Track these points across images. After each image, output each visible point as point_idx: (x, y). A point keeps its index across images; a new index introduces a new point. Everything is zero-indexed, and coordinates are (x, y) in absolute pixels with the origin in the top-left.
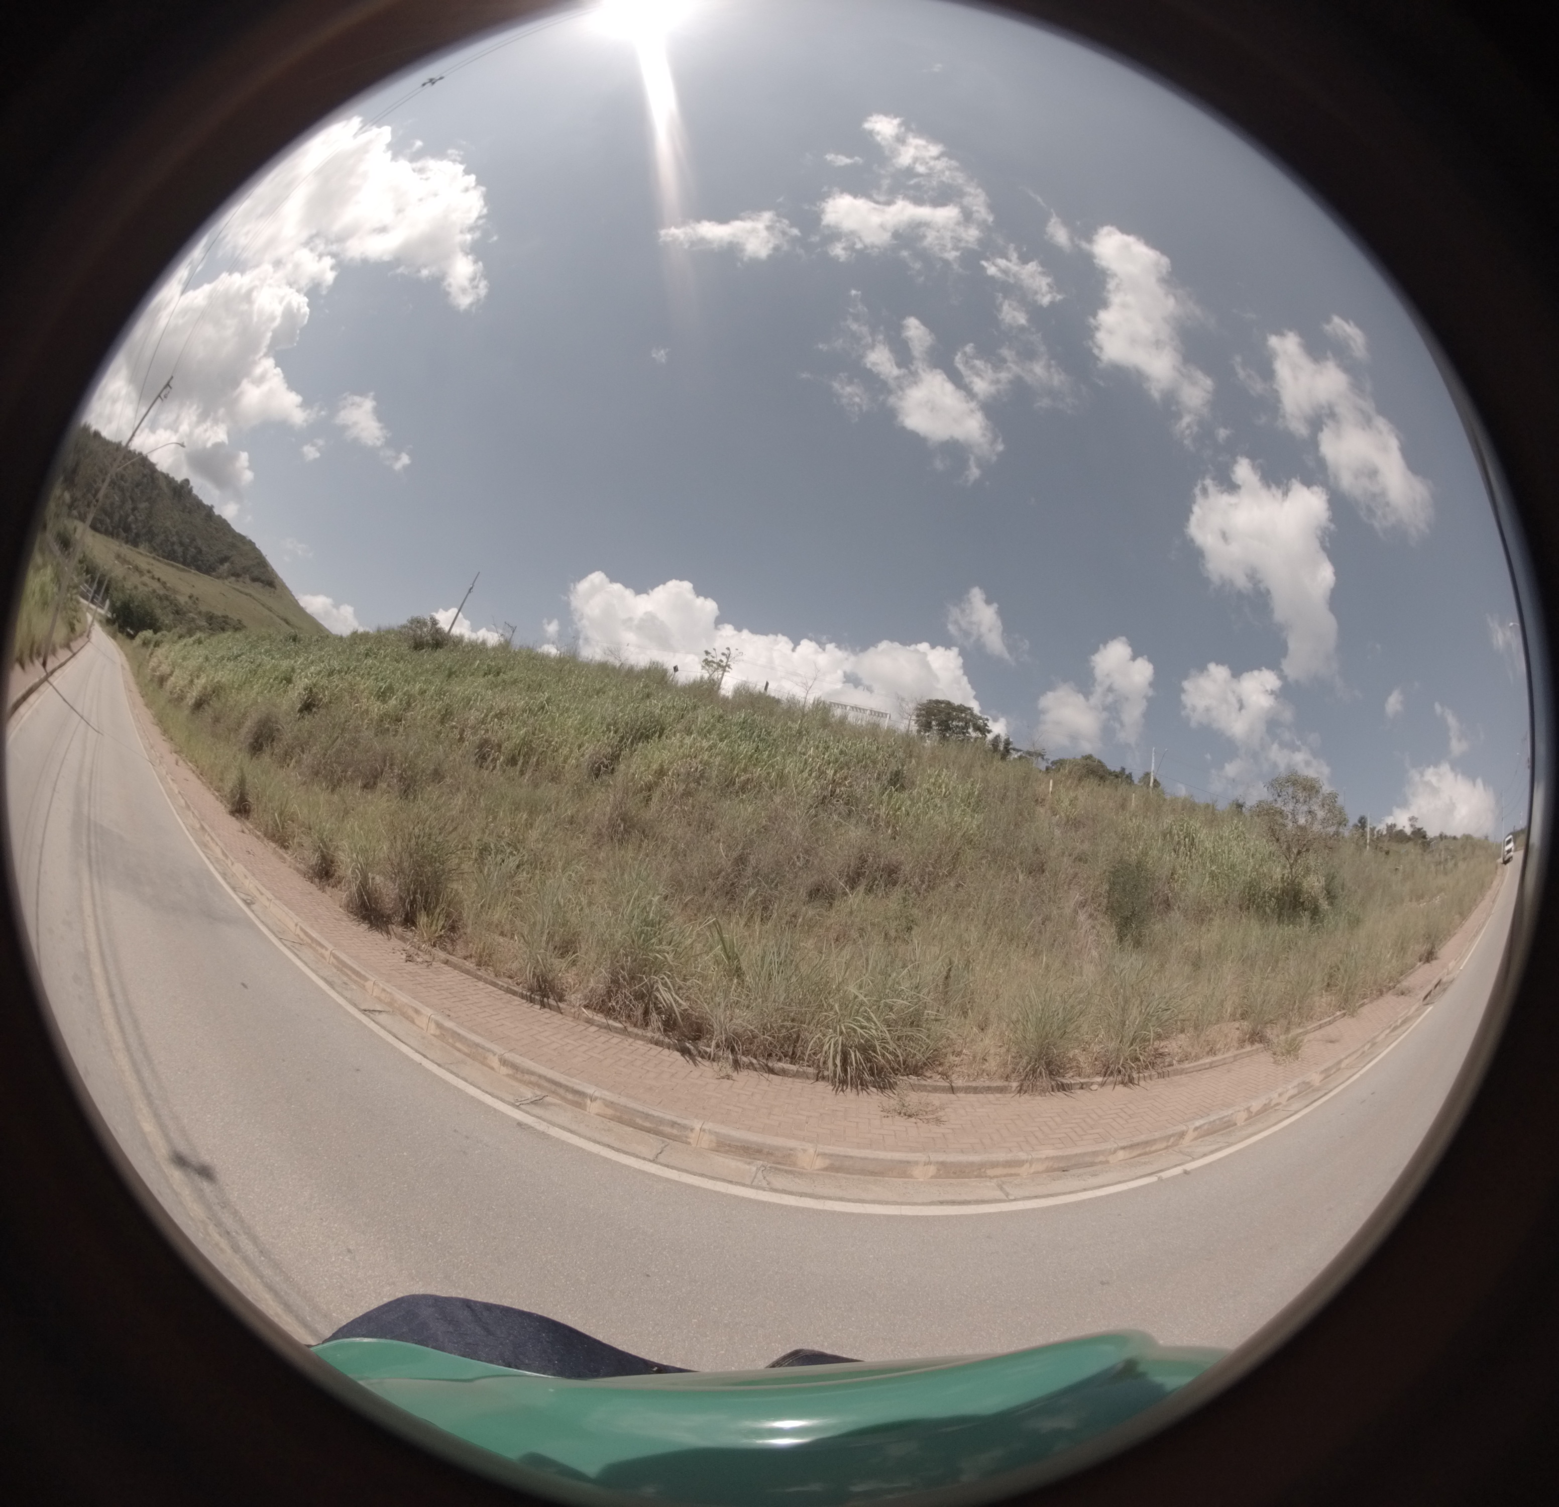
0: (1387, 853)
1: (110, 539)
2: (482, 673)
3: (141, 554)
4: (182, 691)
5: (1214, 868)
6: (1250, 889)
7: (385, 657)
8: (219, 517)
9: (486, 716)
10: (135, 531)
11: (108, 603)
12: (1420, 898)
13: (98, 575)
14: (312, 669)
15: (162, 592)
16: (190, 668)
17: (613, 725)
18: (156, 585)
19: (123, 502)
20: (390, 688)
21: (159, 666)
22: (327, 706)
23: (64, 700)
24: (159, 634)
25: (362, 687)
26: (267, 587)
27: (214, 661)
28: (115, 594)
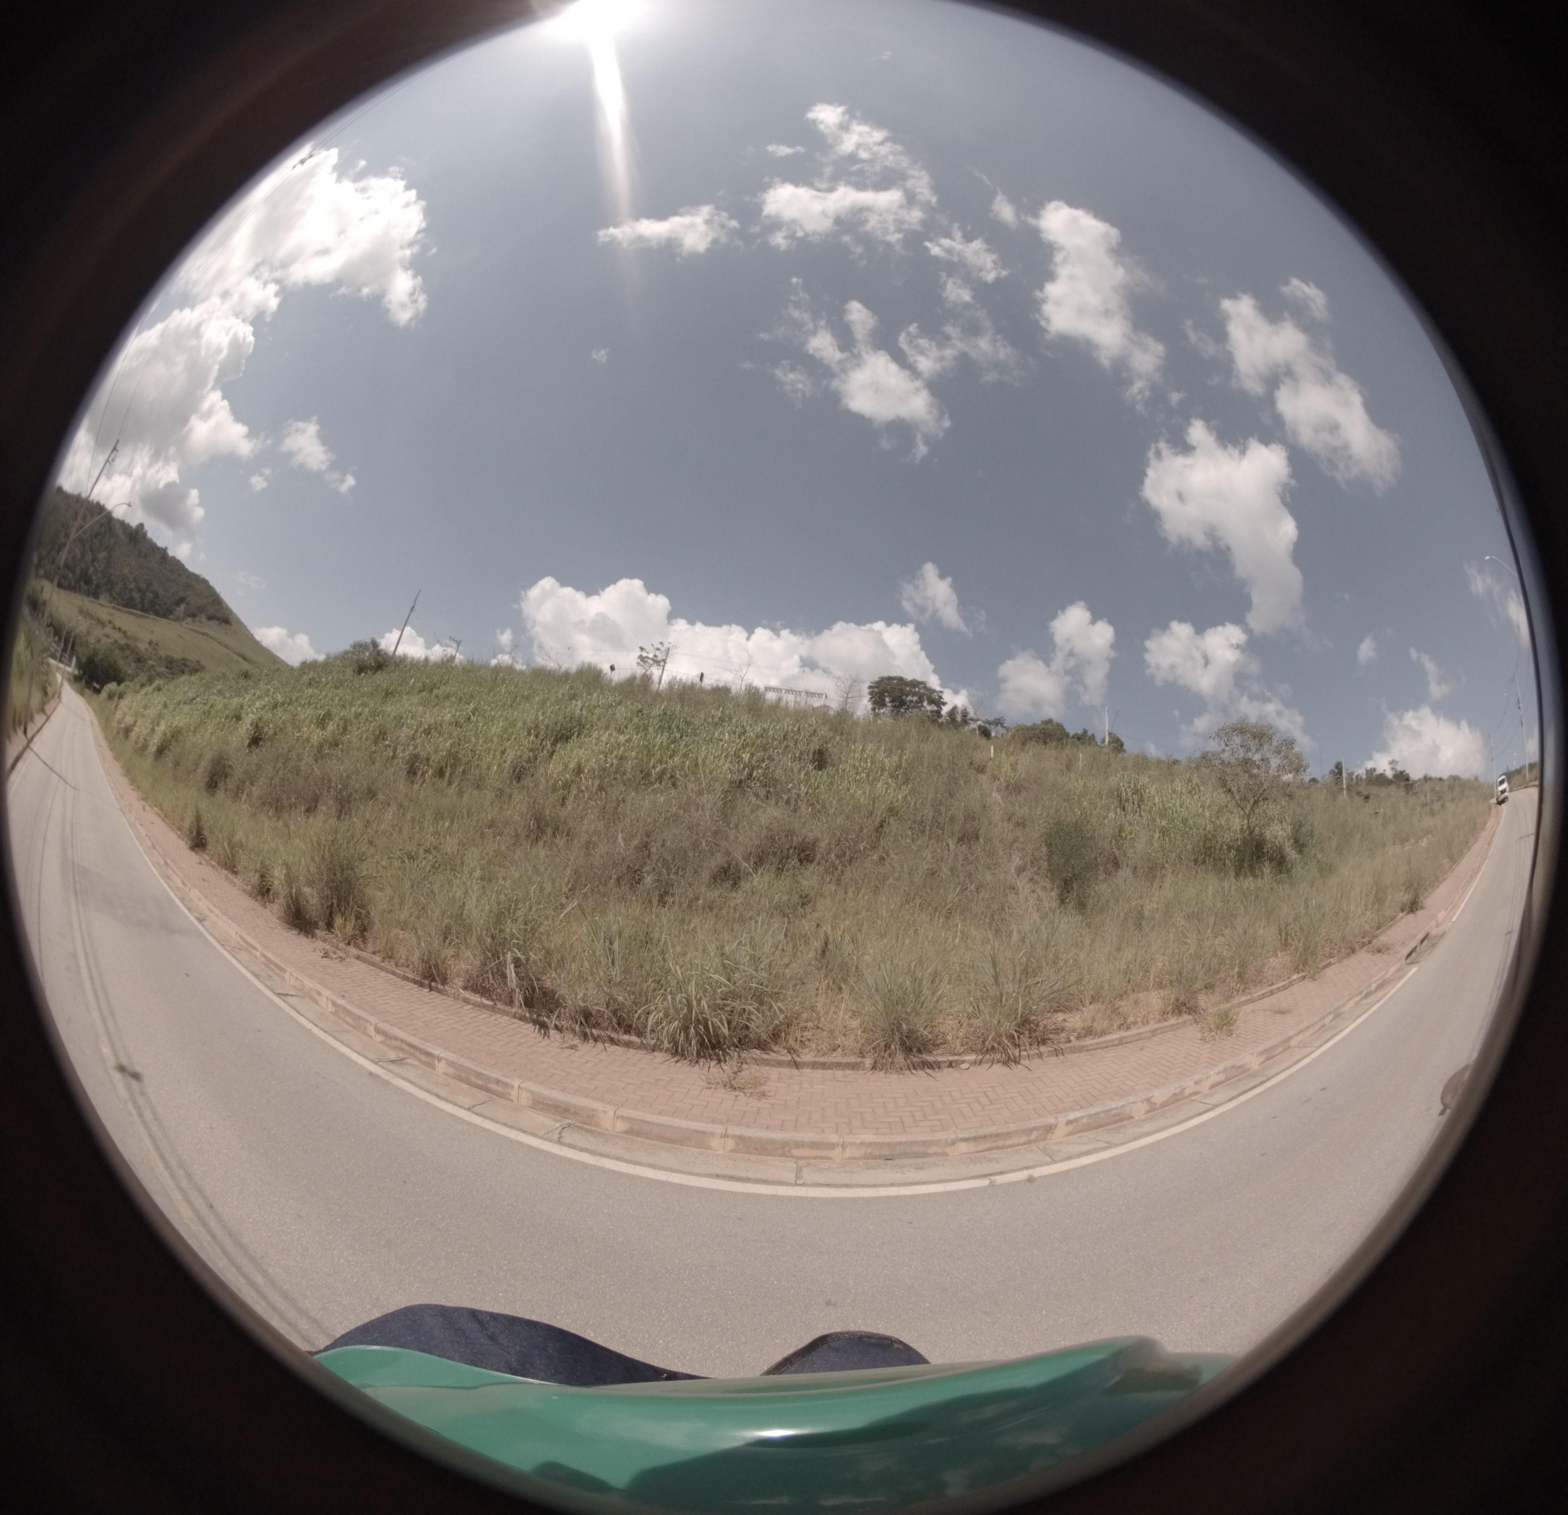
0: (1367, 798)
1: (73, 595)
2: (416, 691)
3: (101, 605)
4: (145, 740)
5: (1164, 823)
6: (1205, 842)
7: (326, 684)
8: (174, 558)
9: (416, 731)
10: (95, 582)
11: (74, 659)
12: (1404, 840)
13: (64, 633)
14: (259, 704)
15: (123, 642)
16: (151, 716)
17: (534, 729)
18: (117, 635)
19: (83, 554)
20: (328, 716)
21: (123, 718)
22: (272, 738)
23: (45, 763)
24: (123, 685)
26: (223, 624)
27: (171, 707)
28: (80, 650)
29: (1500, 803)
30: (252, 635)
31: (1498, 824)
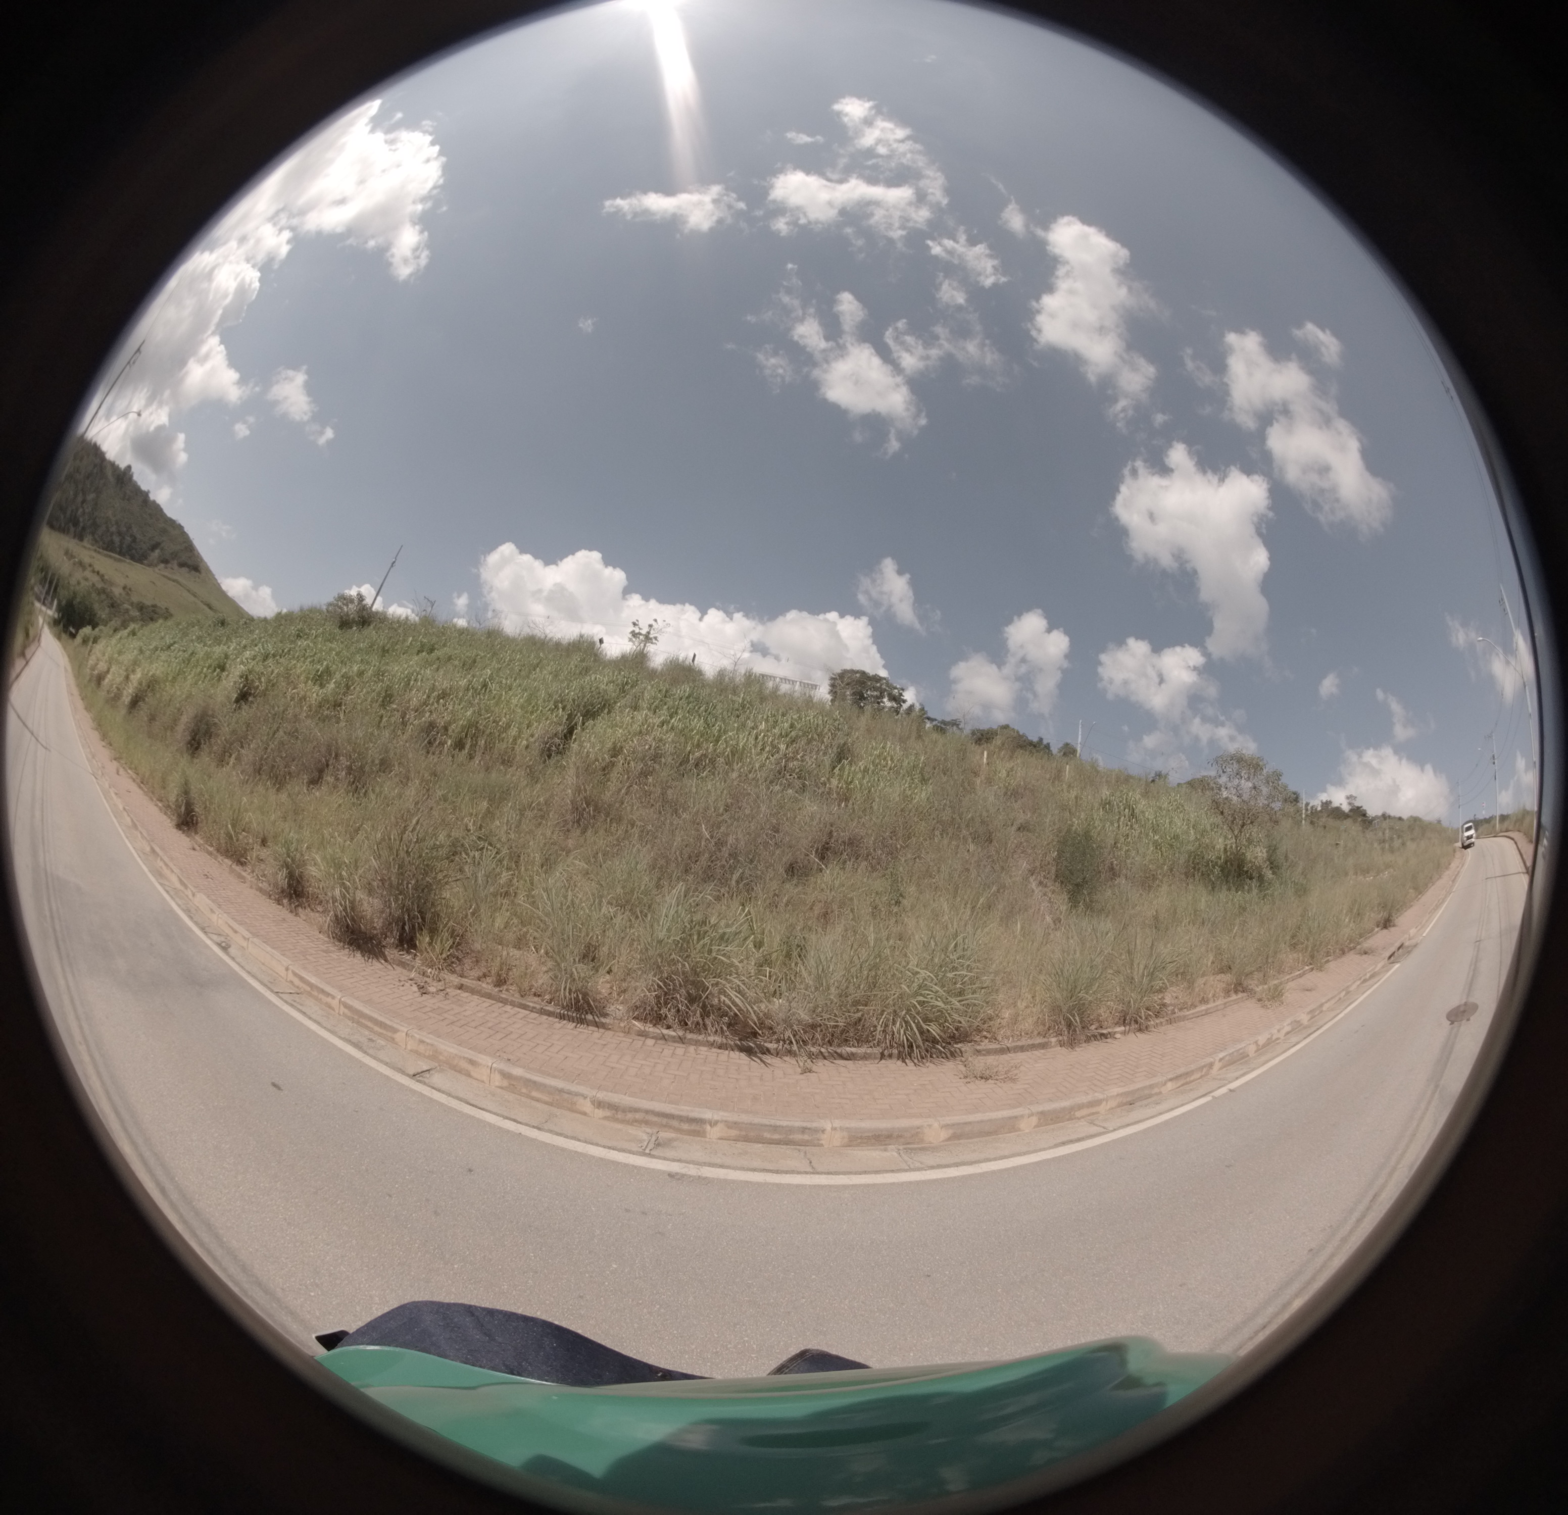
0: (1325, 828)
1: (62, 536)
2: (414, 651)
3: (85, 547)
4: (118, 689)
5: (1157, 837)
6: (1194, 858)
8: (154, 502)
9: (427, 697)
10: (82, 524)
11: (56, 603)
12: (1366, 871)
13: (50, 574)
14: (248, 654)
15: (100, 585)
16: (126, 662)
17: (559, 702)
18: (95, 579)
19: (76, 495)
20: (328, 672)
21: (97, 664)
22: (264, 694)
24: (97, 630)
25: (299, 671)
26: (193, 572)
27: (148, 653)
28: (64, 594)
29: (1466, 847)
30: (219, 585)
31: (1463, 865)
